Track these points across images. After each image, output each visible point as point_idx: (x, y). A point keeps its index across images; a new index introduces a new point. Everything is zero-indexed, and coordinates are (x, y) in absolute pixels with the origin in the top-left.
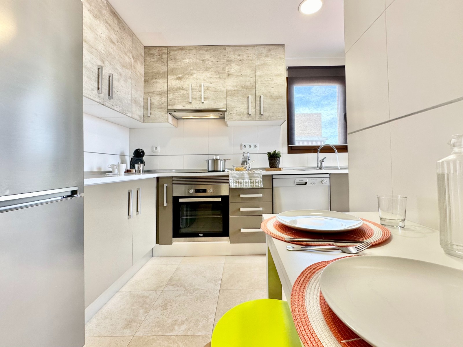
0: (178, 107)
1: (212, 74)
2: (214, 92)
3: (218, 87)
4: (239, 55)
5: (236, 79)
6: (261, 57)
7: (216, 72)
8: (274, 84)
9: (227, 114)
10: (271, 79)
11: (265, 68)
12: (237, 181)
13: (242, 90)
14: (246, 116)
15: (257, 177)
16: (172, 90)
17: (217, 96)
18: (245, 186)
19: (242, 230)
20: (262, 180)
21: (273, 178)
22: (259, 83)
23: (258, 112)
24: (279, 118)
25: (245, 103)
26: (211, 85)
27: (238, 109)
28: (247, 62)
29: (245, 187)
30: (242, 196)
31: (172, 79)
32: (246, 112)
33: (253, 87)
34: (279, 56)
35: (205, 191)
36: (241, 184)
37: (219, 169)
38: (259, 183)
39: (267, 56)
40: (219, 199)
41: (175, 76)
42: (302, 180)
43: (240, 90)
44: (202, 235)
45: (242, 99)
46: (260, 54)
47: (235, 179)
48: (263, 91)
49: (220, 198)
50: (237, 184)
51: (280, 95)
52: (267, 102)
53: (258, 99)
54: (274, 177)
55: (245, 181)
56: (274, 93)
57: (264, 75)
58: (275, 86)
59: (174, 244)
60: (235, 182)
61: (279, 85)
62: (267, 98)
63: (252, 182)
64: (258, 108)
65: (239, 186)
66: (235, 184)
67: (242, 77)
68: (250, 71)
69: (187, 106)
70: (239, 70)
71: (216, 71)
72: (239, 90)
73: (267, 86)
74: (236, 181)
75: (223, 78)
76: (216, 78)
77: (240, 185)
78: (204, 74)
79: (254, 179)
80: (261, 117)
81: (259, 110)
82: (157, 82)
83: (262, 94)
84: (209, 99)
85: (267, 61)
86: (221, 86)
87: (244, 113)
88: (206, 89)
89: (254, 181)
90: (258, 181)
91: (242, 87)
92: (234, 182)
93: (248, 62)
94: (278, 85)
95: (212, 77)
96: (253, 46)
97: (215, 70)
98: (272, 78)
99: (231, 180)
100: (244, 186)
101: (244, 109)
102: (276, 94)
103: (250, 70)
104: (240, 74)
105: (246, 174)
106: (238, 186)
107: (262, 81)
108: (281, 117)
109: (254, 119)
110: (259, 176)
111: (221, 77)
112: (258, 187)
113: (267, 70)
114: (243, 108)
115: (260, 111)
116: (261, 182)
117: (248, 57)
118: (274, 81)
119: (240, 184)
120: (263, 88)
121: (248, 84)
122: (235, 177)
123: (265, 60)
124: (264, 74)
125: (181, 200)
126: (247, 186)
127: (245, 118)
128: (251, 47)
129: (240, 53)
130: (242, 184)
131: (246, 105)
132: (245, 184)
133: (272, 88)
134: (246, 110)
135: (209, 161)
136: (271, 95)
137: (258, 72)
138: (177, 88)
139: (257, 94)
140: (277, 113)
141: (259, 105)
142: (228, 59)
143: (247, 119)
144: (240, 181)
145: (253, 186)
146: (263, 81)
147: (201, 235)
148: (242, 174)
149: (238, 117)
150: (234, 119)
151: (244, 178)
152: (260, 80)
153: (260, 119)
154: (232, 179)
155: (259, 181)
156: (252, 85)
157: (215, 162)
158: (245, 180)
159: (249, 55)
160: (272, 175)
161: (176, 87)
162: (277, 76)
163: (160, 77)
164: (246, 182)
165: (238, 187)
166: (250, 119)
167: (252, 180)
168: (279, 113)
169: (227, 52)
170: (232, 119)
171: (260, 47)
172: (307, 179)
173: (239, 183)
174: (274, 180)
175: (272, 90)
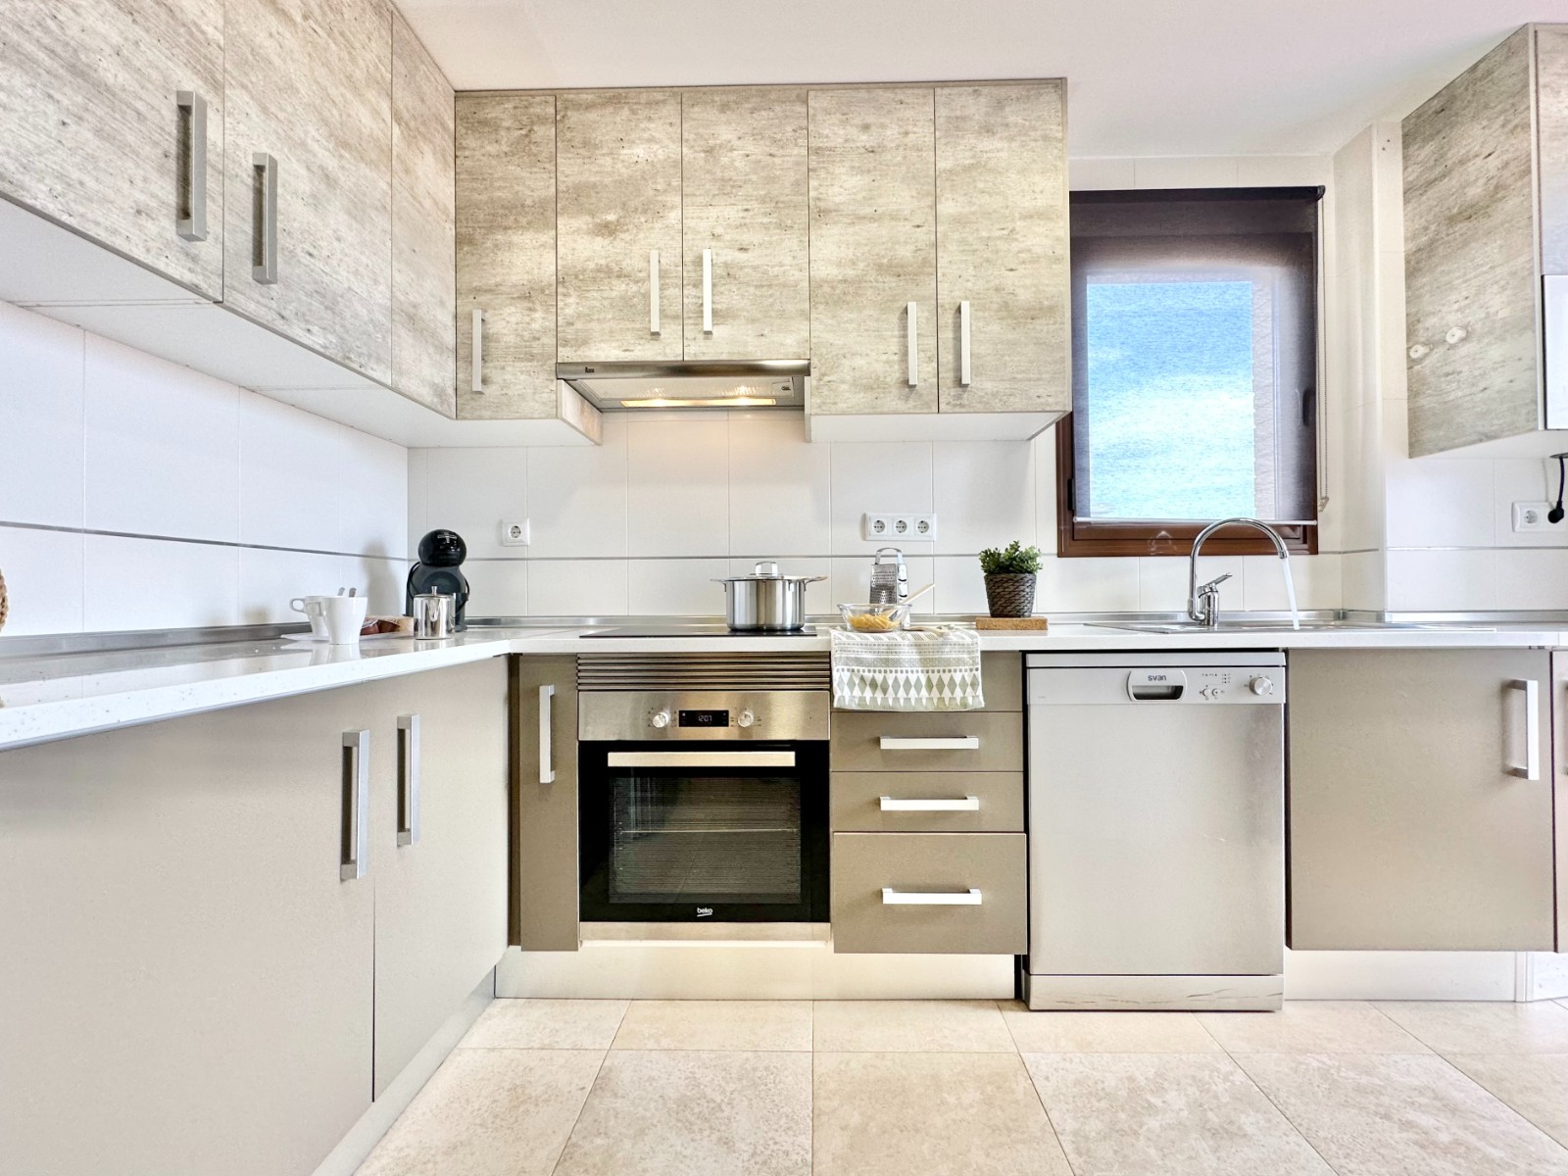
0: (600, 353)
1: (747, 210)
2: (756, 287)
3: (773, 267)
4: (866, 127)
5: (851, 230)
6: (963, 137)
7: (763, 200)
8: (1020, 252)
9: (814, 383)
10: (1005, 232)
11: (981, 185)
12: (868, 676)
13: (877, 281)
14: (895, 391)
15: (959, 659)
16: (576, 277)
17: (771, 305)
18: (902, 701)
19: (891, 897)
20: (979, 674)
21: (1029, 664)
22: (952, 247)
23: (948, 376)
24: (1038, 400)
25: (894, 337)
26: (742, 256)
27: (859, 362)
28: (899, 158)
29: (901, 706)
30: (887, 744)
31: (578, 231)
32: (895, 375)
33: (927, 266)
34: (1039, 133)
35: (720, 718)
36: (885, 691)
37: (778, 622)
38: (969, 689)
39: (988, 131)
40: (787, 759)
41: (588, 218)
42: (1161, 678)
43: (868, 278)
44: (708, 912)
45: (877, 320)
46: (958, 123)
47: (856, 668)
48: (970, 285)
49: (792, 754)
50: (868, 693)
51: (1046, 303)
52: (985, 333)
53: (947, 318)
54: (1032, 660)
55: (902, 678)
56: (1018, 291)
57: (974, 213)
58: (1023, 262)
59: (587, 946)
60: (857, 681)
61: (1039, 257)
62: (987, 314)
63: (935, 682)
64: (947, 357)
65: (874, 699)
66: (857, 692)
67: (876, 225)
68: (912, 197)
69: (639, 347)
70: (864, 194)
71: (766, 195)
72: (865, 281)
73: (988, 261)
74: (862, 679)
75: (796, 226)
76: (766, 227)
77: (879, 695)
78: (713, 212)
79: (941, 669)
80: (959, 397)
81: (951, 366)
82: (510, 245)
83: (966, 298)
84: (735, 317)
85: (989, 155)
86: (788, 260)
87: (888, 379)
88: (722, 277)
89: (946, 678)
90: (963, 678)
91: (880, 268)
92: (851, 684)
93: (905, 158)
94: (1036, 260)
95: (747, 221)
96: (927, 88)
97: (762, 193)
98: (1010, 226)
99: (840, 674)
100: (896, 699)
101: (887, 362)
102: (1024, 296)
103: (914, 194)
104: (868, 211)
105: (906, 649)
106: (871, 699)
107: (963, 241)
108: (1050, 400)
109: (930, 407)
110: (966, 656)
111: (789, 223)
112: (965, 705)
113: (989, 193)
114: (884, 357)
115: (958, 369)
116: (974, 685)
117: (907, 133)
118: (1016, 240)
119: (879, 690)
120: (971, 271)
121: (905, 252)
122: (859, 661)
123: (980, 147)
124: (974, 209)
125: (615, 759)
126: (913, 701)
127: (892, 400)
128: (916, 91)
129: (870, 119)
130: (890, 689)
131: (894, 346)
132: (901, 693)
133: (1011, 273)
134: (896, 367)
135: (736, 583)
136: (1006, 303)
137: (950, 202)
138: (599, 271)
139: (944, 299)
140: (1030, 380)
141: (950, 344)
142: (814, 143)
143: (901, 406)
144: (879, 678)
145: (941, 699)
146: (970, 239)
147: (706, 910)
148: (891, 648)
149: (860, 398)
150: (842, 406)
151: (897, 663)
152: (956, 236)
153: (955, 406)
154: (846, 668)
155: (968, 680)
156: (920, 258)
157: (763, 587)
158: (904, 675)
159: (910, 128)
160: (1024, 653)
161: (591, 265)
162: (1031, 217)
163: (524, 221)
164: (907, 681)
165: (869, 705)
166: (915, 407)
167: (936, 675)
168: (1038, 380)
169: (814, 115)
170: (835, 403)
171: (956, 90)
172: (1182, 670)
173: (874, 685)
174: (1032, 674)
175: (1010, 280)
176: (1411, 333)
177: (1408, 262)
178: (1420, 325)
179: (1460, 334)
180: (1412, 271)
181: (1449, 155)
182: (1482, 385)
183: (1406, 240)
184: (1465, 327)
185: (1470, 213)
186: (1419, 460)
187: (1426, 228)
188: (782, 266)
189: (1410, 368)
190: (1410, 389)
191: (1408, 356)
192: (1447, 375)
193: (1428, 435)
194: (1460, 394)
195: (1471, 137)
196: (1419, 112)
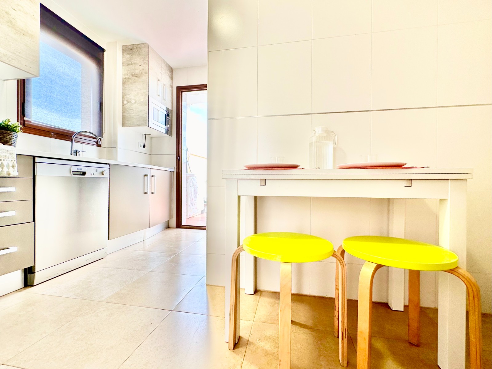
15: (5, 156)
24: (26, 67)
42: (80, 169)
54: (37, 160)
56: (17, 20)
58: (20, 10)
90: (8, 163)
102: (20, 24)
108: (31, 69)
110: (9, 155)
112: (9, 174)
116: (13, 166)
133: (14, 11)
136: (11, 21)
140: (22, 58)
155: (11, 165)
160: (34, 157)
168: (26, 59)
174: (37, 165)
176: (123, 97)
177: (123, 80)
178: (125, 96)
179: (134, 102)
180: (124, 83)
181: (133, 60)
182: (138, 114)
183: (123, 75)
184: (135, 100)
185: (136, 76)
186: (124, 128)
187: (127, 74)
189: (123, 106)
190: (123, 110)
191: (123, 103)
192: (131, 110)
193: (127, 122)
194: (133, 115)
195: (137, 59)
196: (126, 46)
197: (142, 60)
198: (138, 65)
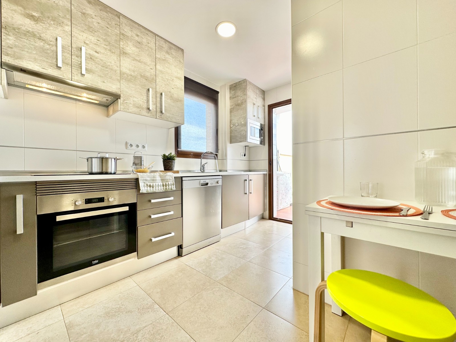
0: (28, 65)
1: (98, 40)
2: (102, 66)
3: (108, 62)
4: (138, 36)
5: (133, 62)
6: (162, 52)
7: (104, 40)
8: (175, 85)
9: (122, 102)
10: (171, 79)
11: (166, 65)
12: (149, 184)
13: (140, 79)
14: (145, 110)
15: (170, 179)
17: (107, 74)
18: (157, 190)
19: (154, 240)
20: (174, 182)
22: (160, 78)
23: (158, 110)
24: (178, 121)
25: (145, 95)
26: (96, 54)
27: (135, 99)
28: (146, 49)
30: (153, 201)
32: (145, 106)
33: (153, 80)
34: (179, 59)
35: (101, 200)
36: (153, 187)
38: (172, 186)
39: (168, 53)
40: (126, 209)
42: (205, 181)
43: (138, 77)
44: (97, 261)
45: (141, 90)
46: (161, 48)
47: (145, 182)
48: (164, 89)
49: (128, 207)
50: (149, 188)
52: (167, 102)
53: (158, 95)
54: (184, 179)
55: (157, 184)
56: (174, 94)
57: (165, 72)
58: (175, 88)
62: (167, 97)
63: (164, 185)
64: (158, 105)
65: (150, 190)
66: (146, 188)
67: (140, 63)
68: (150, 61)
69: (50, 69)
70: (137, 54)
73: (168, 84)
74: (147, 185)
75: (116, 53)
76: (106, 49)
77: (151, 188)
78: (85, 35)
79: (166, 181)
81: (159, 107)
83: (164, 92)
84: (94, 73)
85: (168, 59)
86: (113, 62)
87: (143, 106)
88: (89, 58)
89: (167, 183)
91: (141, 76)
92: (144, 186)
93: (148, 49)
94: (178, 88)
95: (98, 44)
97: (104, 37)
99: (141, 184)
101: (143, 102)
102: (175, 96)
104: (138, 59)
105: (158, 177)
107: (162, 77)
108: (180, 121)
109: (154, 117)
111: (113, 51)
112: (171, 189)
113: (168, 68)
115: (161, 108)
120: (164, 85)
121: (148, 74)
123: (166, 56)
124: (165, 70)
125: (59, 218)
126: (160, 189)
127: (144, 112)
128: (152, 34)
131: (145, 98)
132: (157, 188)
133: (173, 89)
134: (145, 104)
136: (172, 96)
137: (159, 66)
139: (158, 90)
140: (176, 115)
141: (159, 102)
142: (122, 32)
143: (147, 114)
144: (152, 184)
145: (166, 189)
146: (164, 77)
147: (96, 261)
149: (135, 110)
150: (130, 110)
151: (156, 180)
152: (161, 75)
153: (160, 117)
155: (172, 184)
156: (152, 77)
159: (149, 42)
160: (182, 177)
161: (23, 28)
162: (177, 78)
166: (150, 115)
167: (165, 183)
168: (178, 116)
169: (122, 23)
170: (128, 109)
171: (161, 39)
172: (208, 180)
173: (150, 186)
174: (184, 182)
175: (172, 91)
176: (230, 122)
177: (230, 110)
178: (232, 121)
179: (237, 124)
180: (231, 112)
181: (236, 94)
182: (240, 133)
183: (230, 106)
185: (239, 105)
186: (231, 144)
187: (233, 105)
188: (111, 63)
189: (230, 128)
190: (230, 132)
191: (230, 126)
192: (235, 131)
193: (233, 140)
194: (237, 134)
195: (239, 93)
196: (232, 85)
197: (242, 93)
198: (240, 97)
